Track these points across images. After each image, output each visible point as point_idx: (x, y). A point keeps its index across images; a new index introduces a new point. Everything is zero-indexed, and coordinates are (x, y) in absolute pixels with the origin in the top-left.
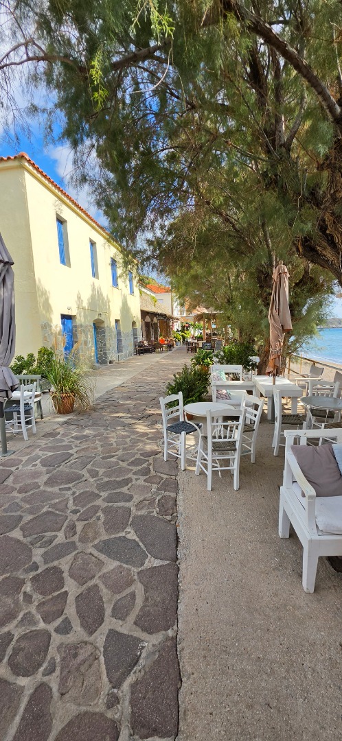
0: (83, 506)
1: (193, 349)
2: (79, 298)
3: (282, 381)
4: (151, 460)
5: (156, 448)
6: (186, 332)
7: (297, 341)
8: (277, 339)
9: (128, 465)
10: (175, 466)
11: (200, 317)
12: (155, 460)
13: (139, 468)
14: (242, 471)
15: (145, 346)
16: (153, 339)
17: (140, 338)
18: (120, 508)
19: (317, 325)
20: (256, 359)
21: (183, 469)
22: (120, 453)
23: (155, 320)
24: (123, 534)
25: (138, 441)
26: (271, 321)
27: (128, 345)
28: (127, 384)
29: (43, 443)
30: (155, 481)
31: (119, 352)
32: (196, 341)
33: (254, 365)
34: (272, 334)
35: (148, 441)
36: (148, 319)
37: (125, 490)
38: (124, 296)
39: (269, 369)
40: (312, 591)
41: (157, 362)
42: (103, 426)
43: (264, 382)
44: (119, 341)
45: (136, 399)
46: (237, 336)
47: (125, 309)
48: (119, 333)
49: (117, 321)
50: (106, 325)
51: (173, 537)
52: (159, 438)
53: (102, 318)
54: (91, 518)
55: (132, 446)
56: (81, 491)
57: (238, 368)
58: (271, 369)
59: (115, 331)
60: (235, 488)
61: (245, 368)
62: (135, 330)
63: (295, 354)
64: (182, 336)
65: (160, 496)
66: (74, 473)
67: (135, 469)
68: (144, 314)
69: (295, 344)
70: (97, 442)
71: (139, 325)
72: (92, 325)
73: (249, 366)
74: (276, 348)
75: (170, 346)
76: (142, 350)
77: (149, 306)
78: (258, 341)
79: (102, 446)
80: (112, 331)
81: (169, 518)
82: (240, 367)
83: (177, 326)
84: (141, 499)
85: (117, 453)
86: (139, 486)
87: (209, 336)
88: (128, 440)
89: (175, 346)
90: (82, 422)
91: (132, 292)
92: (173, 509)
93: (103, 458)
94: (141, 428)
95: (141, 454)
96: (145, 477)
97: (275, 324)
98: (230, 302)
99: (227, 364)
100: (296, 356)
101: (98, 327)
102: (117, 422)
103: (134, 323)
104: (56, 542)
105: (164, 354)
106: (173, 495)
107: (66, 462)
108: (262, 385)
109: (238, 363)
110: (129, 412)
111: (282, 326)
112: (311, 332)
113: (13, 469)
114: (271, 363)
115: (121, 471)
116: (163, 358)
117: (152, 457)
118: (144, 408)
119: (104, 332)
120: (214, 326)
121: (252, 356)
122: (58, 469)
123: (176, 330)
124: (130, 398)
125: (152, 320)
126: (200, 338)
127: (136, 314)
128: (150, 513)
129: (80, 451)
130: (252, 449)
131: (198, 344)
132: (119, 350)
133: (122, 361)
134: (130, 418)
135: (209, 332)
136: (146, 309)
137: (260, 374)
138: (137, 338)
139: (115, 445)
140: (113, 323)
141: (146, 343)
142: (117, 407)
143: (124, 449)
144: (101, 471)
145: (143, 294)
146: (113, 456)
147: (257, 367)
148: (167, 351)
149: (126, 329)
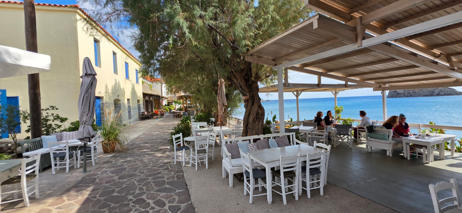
0: (143, 183)
1: (177, 116)
2: (106, 87)
3: (224, 128)
4: (168, 165)
5: (169, 161)
6: (170, 106)
7: (231, 110)
8: (221, 110)
9: (158, 168)
10: (180, 165)
11: (181, 97)
12: (170, 165)
13: (164, 168)
14: (209, 163)
15: (146, 115)
16: (150, 110)
17: (142, 110)
18: (160, 180)
19: (239, 103)
20: (213, 119)
21: (184, 165)
22: (152, 164)
23: (151, 99)
24: (165, 187)
25: (159, 159)
26: (218, 102)
27: (135, 114)
28: (141, 137)
29: (105, 165)
30: (173, 171)
31: (129, 119)
32: (179, 111)
33: (212, 122)
34: (219, 107)
35: (164, 159)
36: (147, 98)
37: (160, 175)
38: (133, 85)
39: (219, 123)
40: (232, 187)
41: (156, 124)
42: (137, 156)
43: (217, 129)
44: (129, 112)
45: (150, 143)
46: (203, 108)
47: (134, 92)
48: (129, 107)
49: (128, 100)
50: (121, 102)
51: (184, 184)
52: (169, 157)
53: (119, 98)
54: (148, 185)
55: (156, 161)
56: (139, 179)
57: (205, 124)
58: (220, 122)
59: (126, 105)
60: (207, 168)
61: (208, 124)
62: (139, 105)
63: (230, 116)
64: (169, 108)
65: (176, 175)
66: (131, 174)
67: (162, 169)
68: (145, 95)
69: (231, 112)
70: (137, 162)
71: (141, 102)
72: (113, 102)
73: (210, 123)
74: (221, 113)
75: (162, 115)
76: (143, 118)
77: (148, 90)
78: (214, 110)
79: (140, 163)
80: (125, 106)
81: (182, 180)
82: (206, 123)
83: (165, 102)
84: (168, 177)
85: (150, 165)
86: (166, 173)
87: (186, 108)
88: (154, 160)
89: (165, 114)
90: (123, 156)
91: (137, 82)
92: (182, 178)
93: (144, 167)
94: (159, 155)
95: (162, 164)
96: (168, 171)
97: (220, 103)
98: (199, 91)
99: (199, 122)
100: (231, 117)
101: (117, 104)
102: (145, 154)
103: (138, 101)
104: (136, 193)
105: (159, 120)
106: (182, 174)
107: (124, 171)
108: (216, 130)
109: (205, 121)
110: (149, 149)
111: (223, 104)
112: (237, 106)
113: (96, 177)
114: (219, 120)
115: (155, 170)
116: (159, 122)
117: (168, 164)
118: (157, 146)
119: (120, 107)
120: (188, 102)
121: (211, 118)
122: (121, 174)
123: (164, 105)
124: (147, 143)
125: (150, 99)
126: (180, 109)
127: (140, 95)
128: (173, 180)
129: (129, 166)
130: (212, 155)
131: (180, 113)
132: (130, 117)
133: (132, 125)
134: (150, 151)
135: (185, 105)
136: (146, 92)
137: (215, 126)
138: (140, 110)
139: (147, 162)
140: (126, 101)
141: (146, 113)
142: (141, 148)
143: (153, 163)
144: (145, 172)
145: (144, 83)
146: (149, 166)
147: (214, 123)
148: (160, 117)
149: (133, 105)
